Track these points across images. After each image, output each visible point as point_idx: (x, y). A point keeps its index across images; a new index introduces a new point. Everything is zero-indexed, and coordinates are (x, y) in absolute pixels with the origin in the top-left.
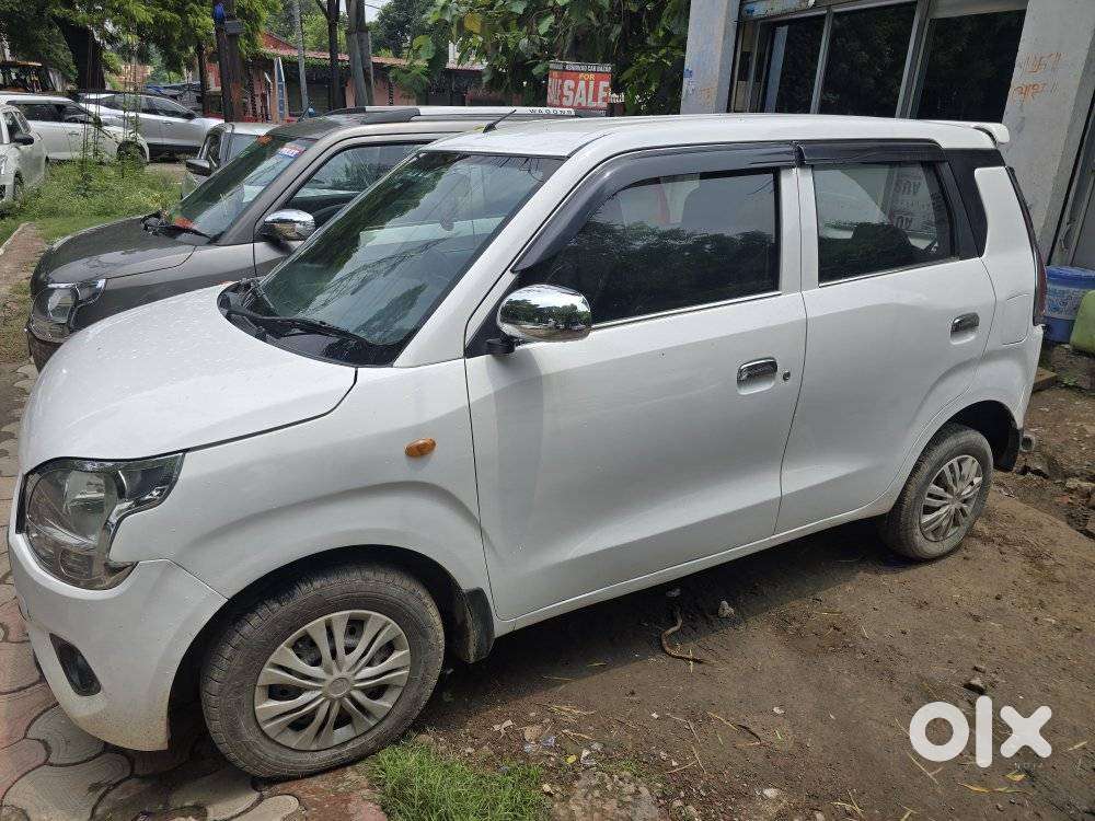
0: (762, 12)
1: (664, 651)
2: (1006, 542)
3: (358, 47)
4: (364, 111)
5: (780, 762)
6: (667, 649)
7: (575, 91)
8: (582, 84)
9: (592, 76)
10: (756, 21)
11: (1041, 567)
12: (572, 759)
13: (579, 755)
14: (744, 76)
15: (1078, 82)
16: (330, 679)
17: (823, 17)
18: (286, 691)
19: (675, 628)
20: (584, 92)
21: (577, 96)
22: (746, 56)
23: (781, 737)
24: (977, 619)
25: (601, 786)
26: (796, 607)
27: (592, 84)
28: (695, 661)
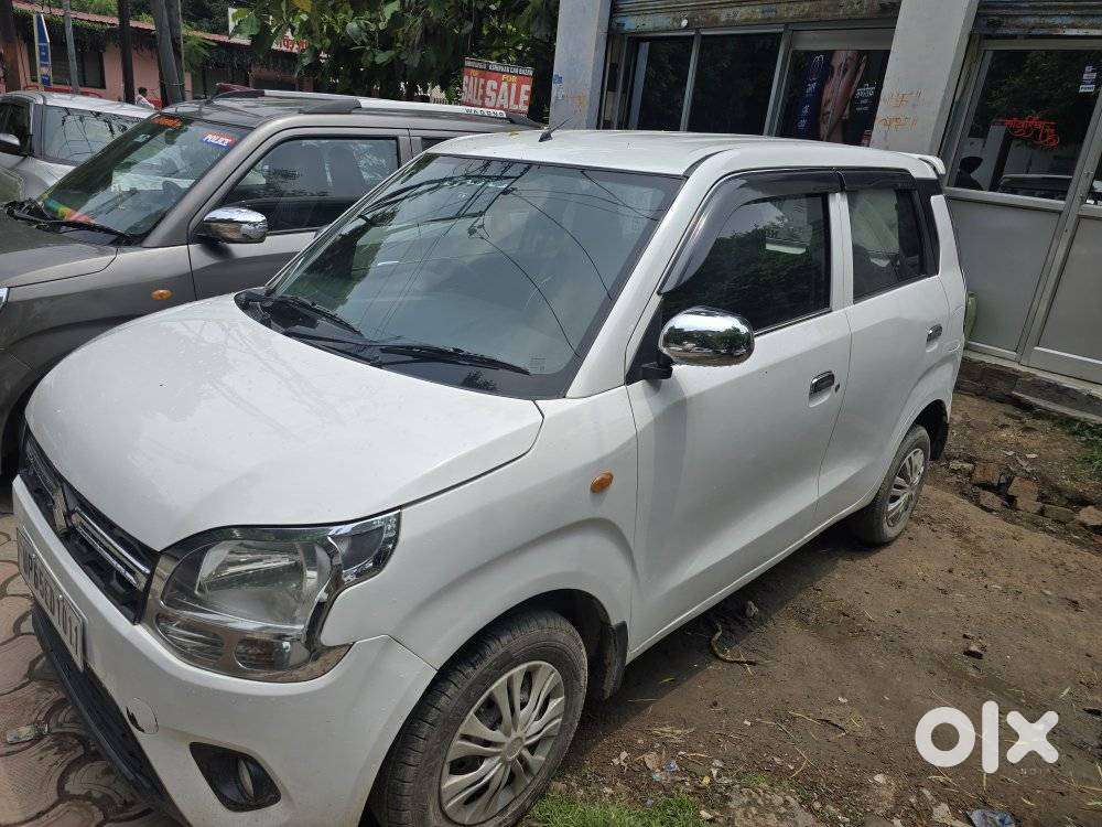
0: (633, 27)
1: (717, 657)
2: (933, 521)
3: (165, 13)
4: (263, 95)
5: (870, 748)
6: (721, 655)
7: (497, 91)
8: (504, 86)
9: (514, 78)
10: (626, 33)
11: (967, 540)
12: (706, 780)
13: (710, 774)
14: (612, 87)
15: (935, 119)
16: (508, 741)
17: (692, 37)
18: (463, 764)
19: (719, 634)
20: (506, 94)
21: (500, 97)
22: (614, 67)
23: (857, 724)
24: (945, 592)
25: (753, 802)
26: (805, 599)
27: (514, 86)
28: (750, 663)
